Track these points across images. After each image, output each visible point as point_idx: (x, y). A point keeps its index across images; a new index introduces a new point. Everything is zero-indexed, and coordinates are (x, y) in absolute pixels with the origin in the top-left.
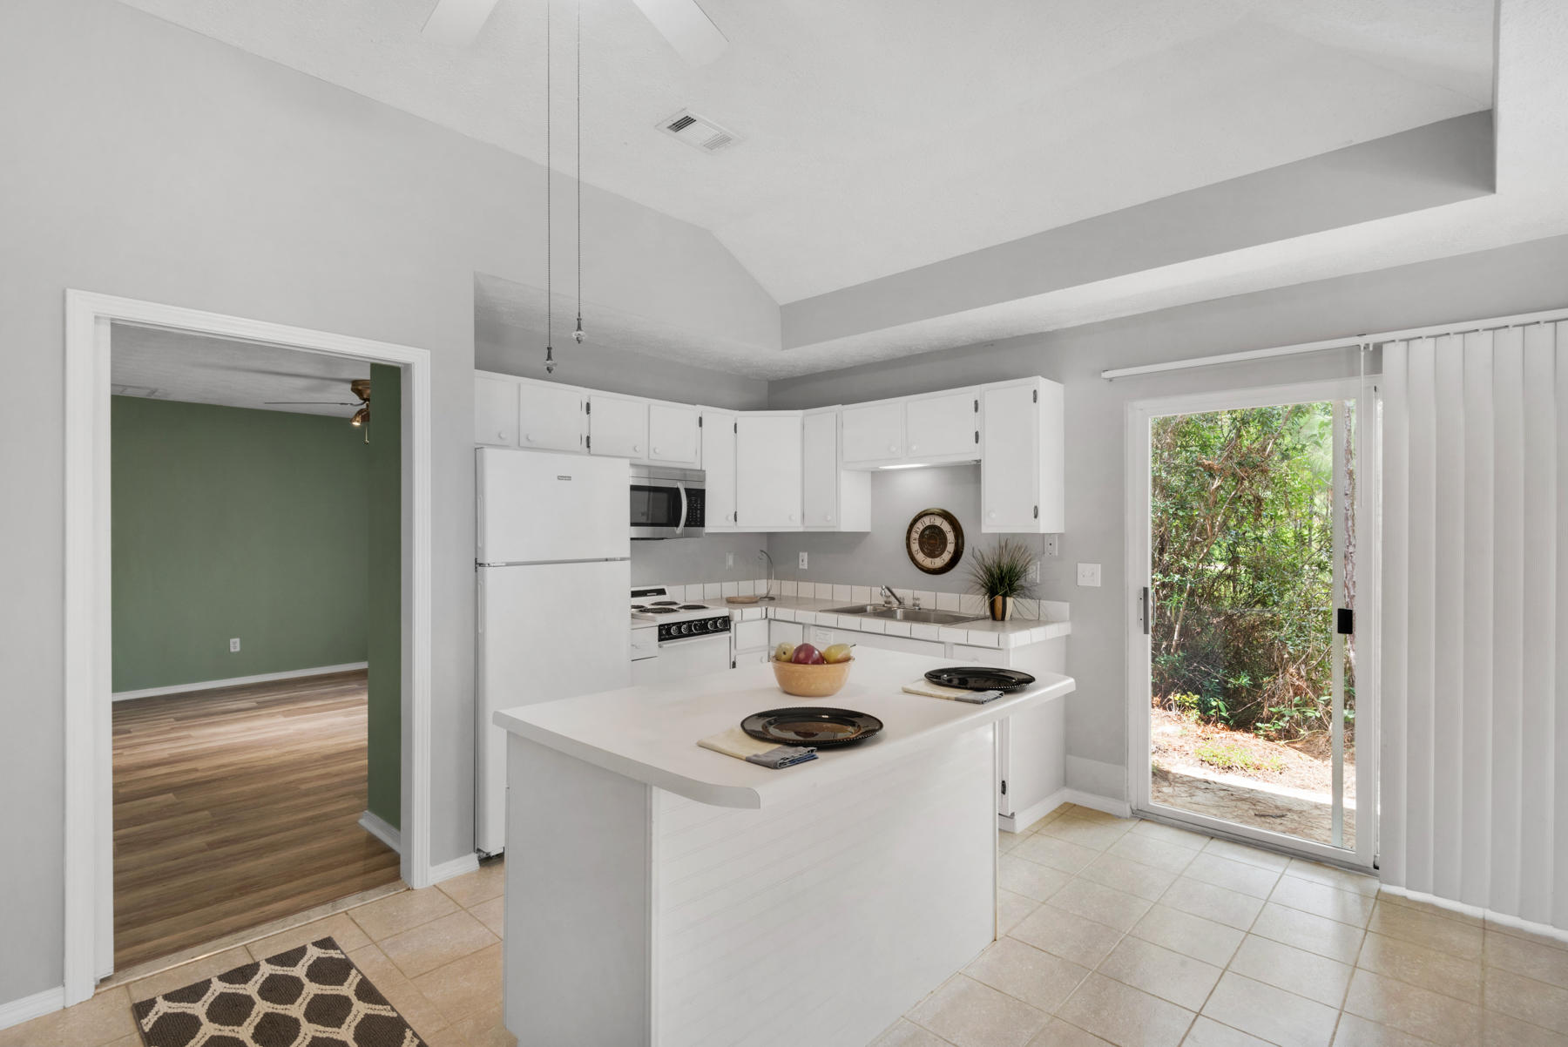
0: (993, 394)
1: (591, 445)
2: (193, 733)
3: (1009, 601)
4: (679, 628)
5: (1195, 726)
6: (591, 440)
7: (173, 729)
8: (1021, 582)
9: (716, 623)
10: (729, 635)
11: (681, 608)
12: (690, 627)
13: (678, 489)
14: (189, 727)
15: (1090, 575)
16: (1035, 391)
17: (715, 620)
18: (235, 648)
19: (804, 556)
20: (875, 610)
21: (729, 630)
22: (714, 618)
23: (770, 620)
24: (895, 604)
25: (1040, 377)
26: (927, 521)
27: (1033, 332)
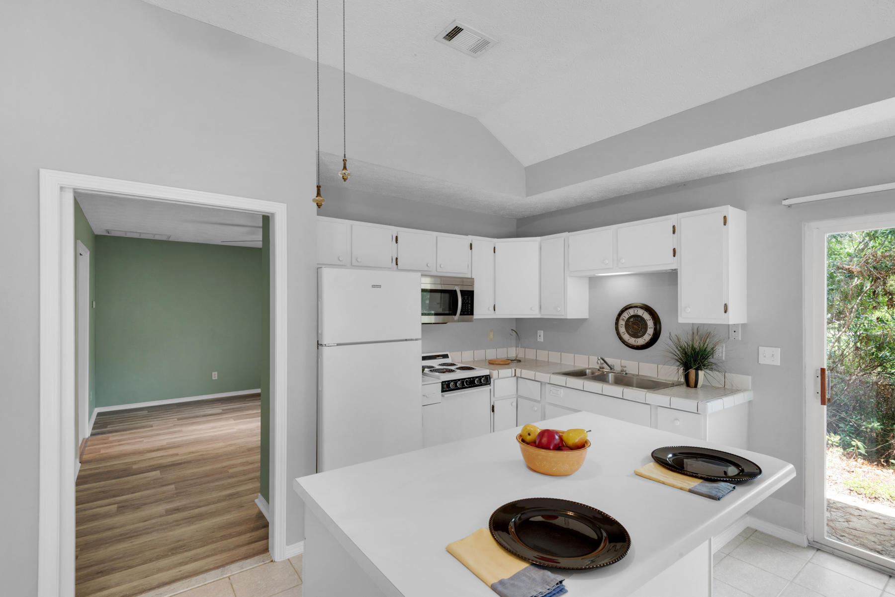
0: (687, 221)
1: (398, 263)
2: (184, 429)
3: (701, 374)
4: (456, 384)
5: (838, 460)
6: (399, 260)
7: (174, 425)
8: (711, 360)
9: (480, 380)
10: (490, 388)
11: (457, 368)
12: (463, 383)
13: (455, 291)
14: (182, 425)
15: (770, 356)
16: (725, 217)
17: (480, 378)
18: (215, 377)
19: (541, 333)
20: (593, 373)
21: (490, 384)
22: (480, 377)
23: (517, 378)
24: (607, 369)
25: (729, 206)
26: (632, 312)
27: (719, 173)
